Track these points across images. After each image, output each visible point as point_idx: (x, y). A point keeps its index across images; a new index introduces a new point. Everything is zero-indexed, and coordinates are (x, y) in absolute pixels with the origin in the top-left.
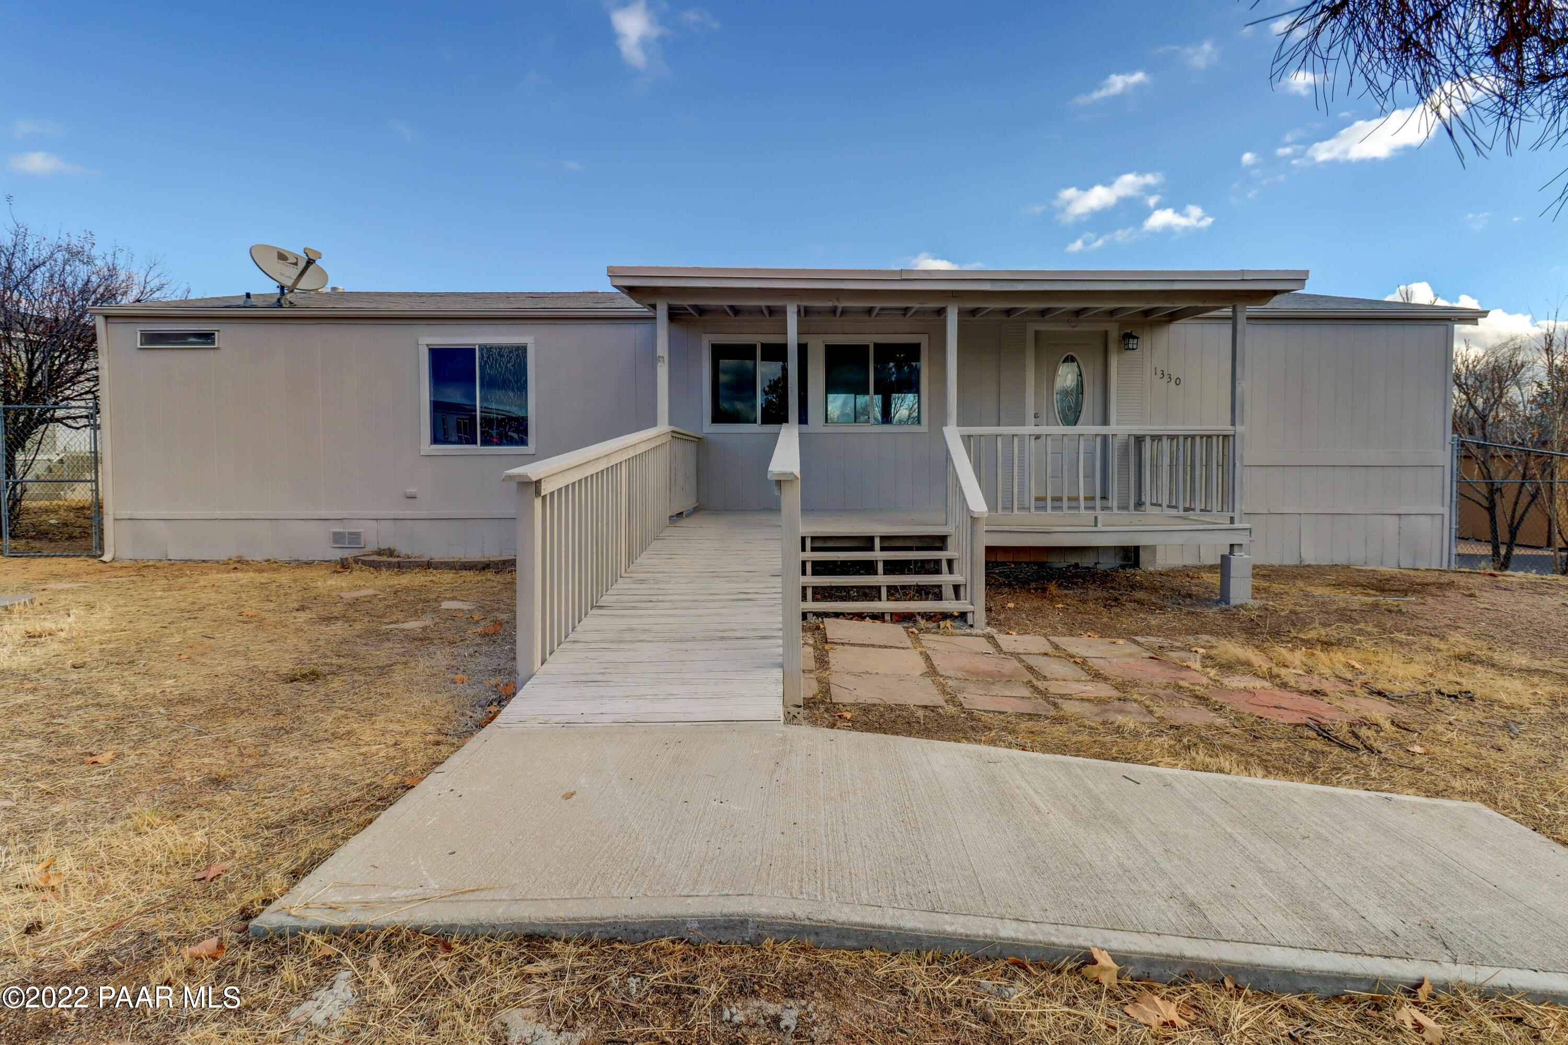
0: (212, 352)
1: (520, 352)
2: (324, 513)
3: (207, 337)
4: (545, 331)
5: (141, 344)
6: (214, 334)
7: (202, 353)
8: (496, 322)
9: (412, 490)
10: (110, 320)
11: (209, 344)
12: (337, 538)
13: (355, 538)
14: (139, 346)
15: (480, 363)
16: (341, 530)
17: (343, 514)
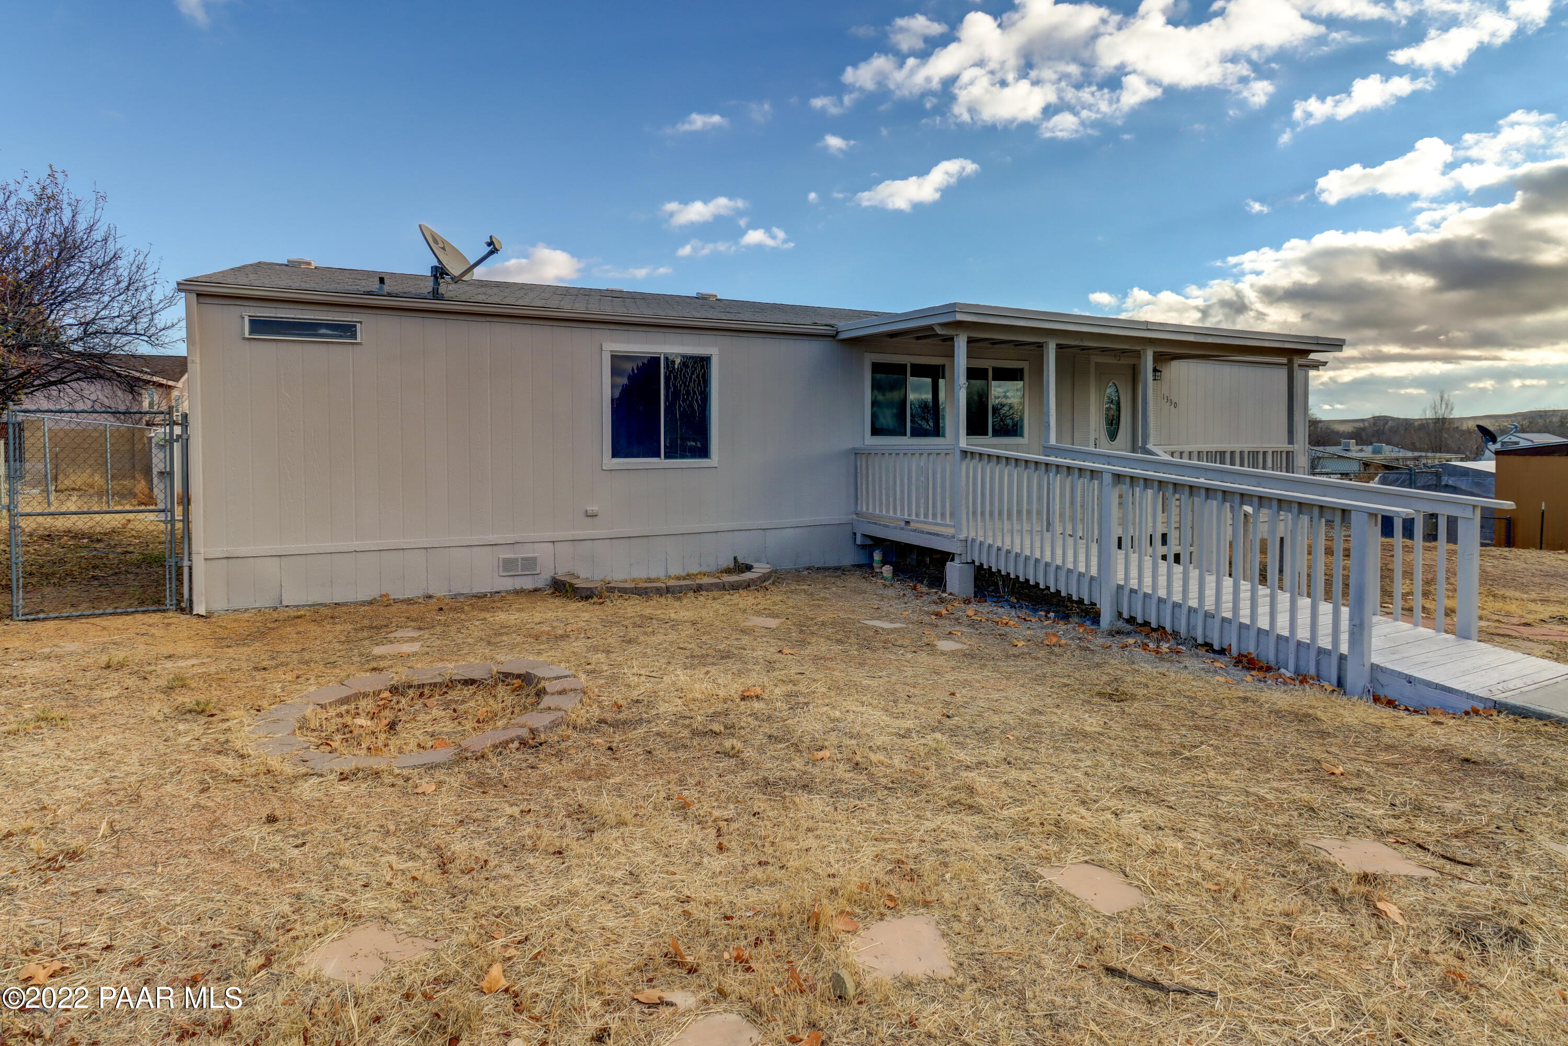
0: (350, 347)
1: (703, 362)
2: (492, 538)
3: (348, 330)
4: (726, 341)
5: (250, 333)
6: (355, 326)
7: (339, 349)
8: (680, 331)
9: (592, 508)
10: (202, 300)
11: (347, 337)
12: (508, 565)
13: (530, 564)
14: (247, 335)
15: (665, 373)
16: (512, 556)
17: (511, 537)
